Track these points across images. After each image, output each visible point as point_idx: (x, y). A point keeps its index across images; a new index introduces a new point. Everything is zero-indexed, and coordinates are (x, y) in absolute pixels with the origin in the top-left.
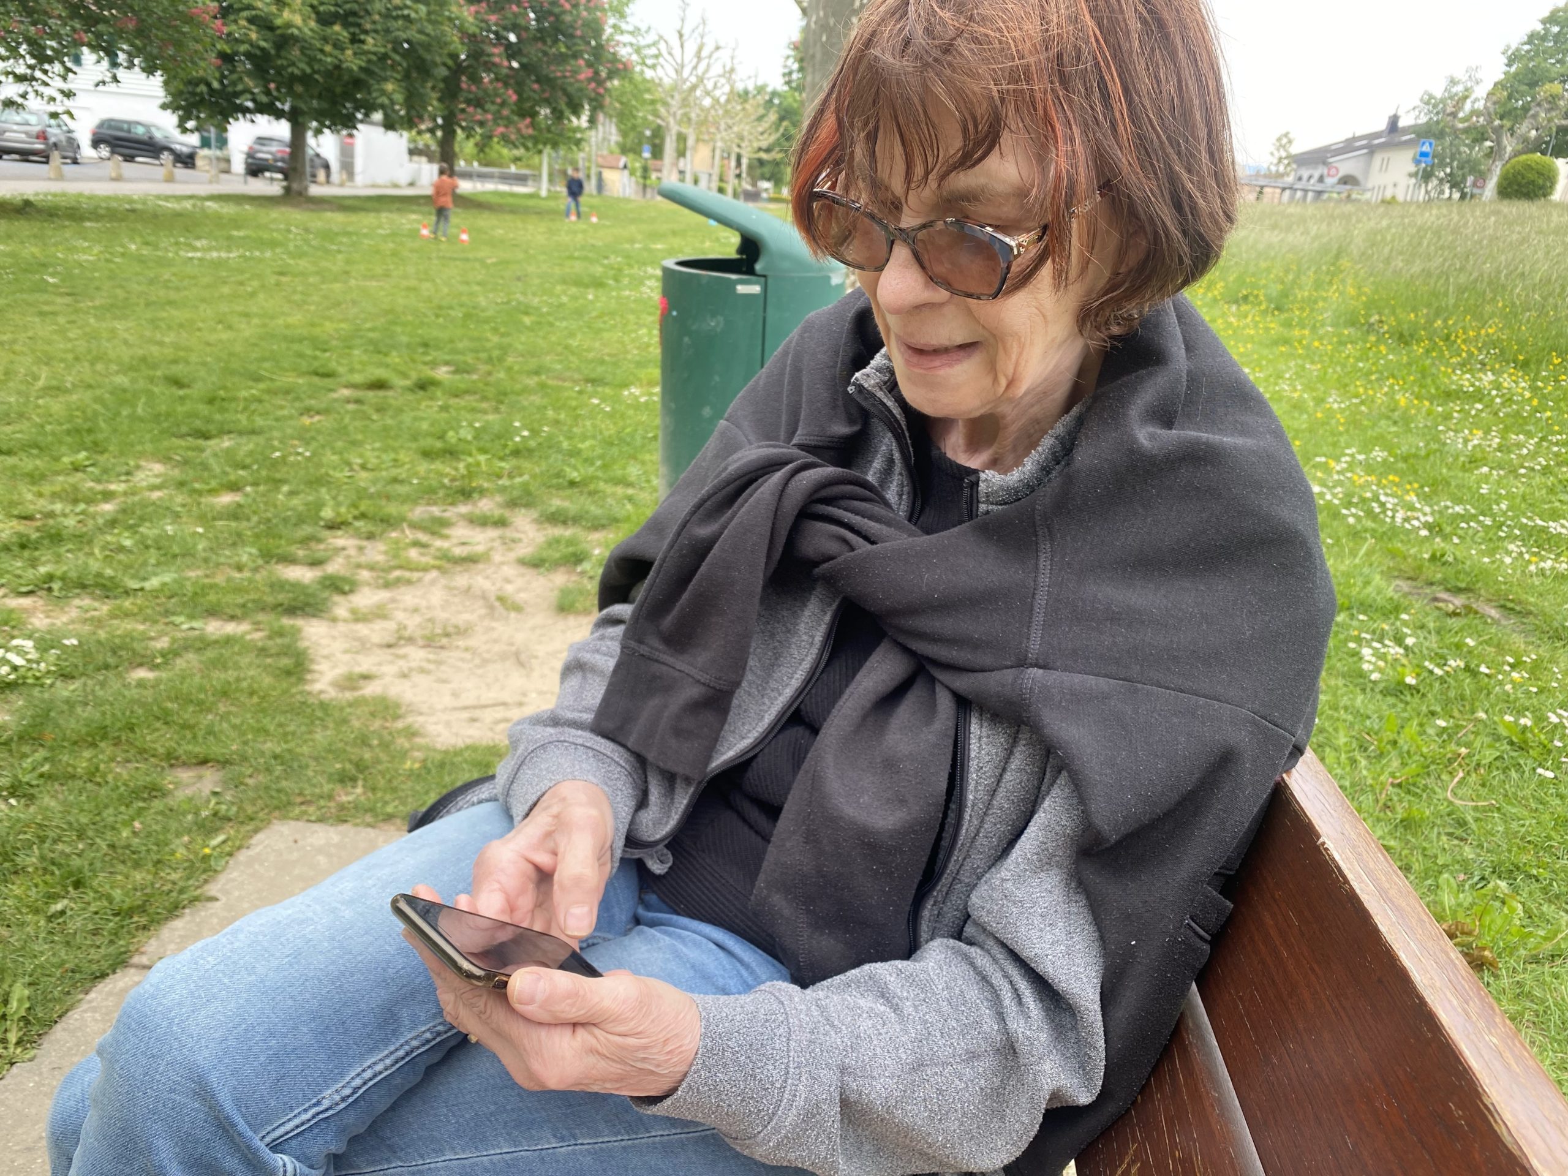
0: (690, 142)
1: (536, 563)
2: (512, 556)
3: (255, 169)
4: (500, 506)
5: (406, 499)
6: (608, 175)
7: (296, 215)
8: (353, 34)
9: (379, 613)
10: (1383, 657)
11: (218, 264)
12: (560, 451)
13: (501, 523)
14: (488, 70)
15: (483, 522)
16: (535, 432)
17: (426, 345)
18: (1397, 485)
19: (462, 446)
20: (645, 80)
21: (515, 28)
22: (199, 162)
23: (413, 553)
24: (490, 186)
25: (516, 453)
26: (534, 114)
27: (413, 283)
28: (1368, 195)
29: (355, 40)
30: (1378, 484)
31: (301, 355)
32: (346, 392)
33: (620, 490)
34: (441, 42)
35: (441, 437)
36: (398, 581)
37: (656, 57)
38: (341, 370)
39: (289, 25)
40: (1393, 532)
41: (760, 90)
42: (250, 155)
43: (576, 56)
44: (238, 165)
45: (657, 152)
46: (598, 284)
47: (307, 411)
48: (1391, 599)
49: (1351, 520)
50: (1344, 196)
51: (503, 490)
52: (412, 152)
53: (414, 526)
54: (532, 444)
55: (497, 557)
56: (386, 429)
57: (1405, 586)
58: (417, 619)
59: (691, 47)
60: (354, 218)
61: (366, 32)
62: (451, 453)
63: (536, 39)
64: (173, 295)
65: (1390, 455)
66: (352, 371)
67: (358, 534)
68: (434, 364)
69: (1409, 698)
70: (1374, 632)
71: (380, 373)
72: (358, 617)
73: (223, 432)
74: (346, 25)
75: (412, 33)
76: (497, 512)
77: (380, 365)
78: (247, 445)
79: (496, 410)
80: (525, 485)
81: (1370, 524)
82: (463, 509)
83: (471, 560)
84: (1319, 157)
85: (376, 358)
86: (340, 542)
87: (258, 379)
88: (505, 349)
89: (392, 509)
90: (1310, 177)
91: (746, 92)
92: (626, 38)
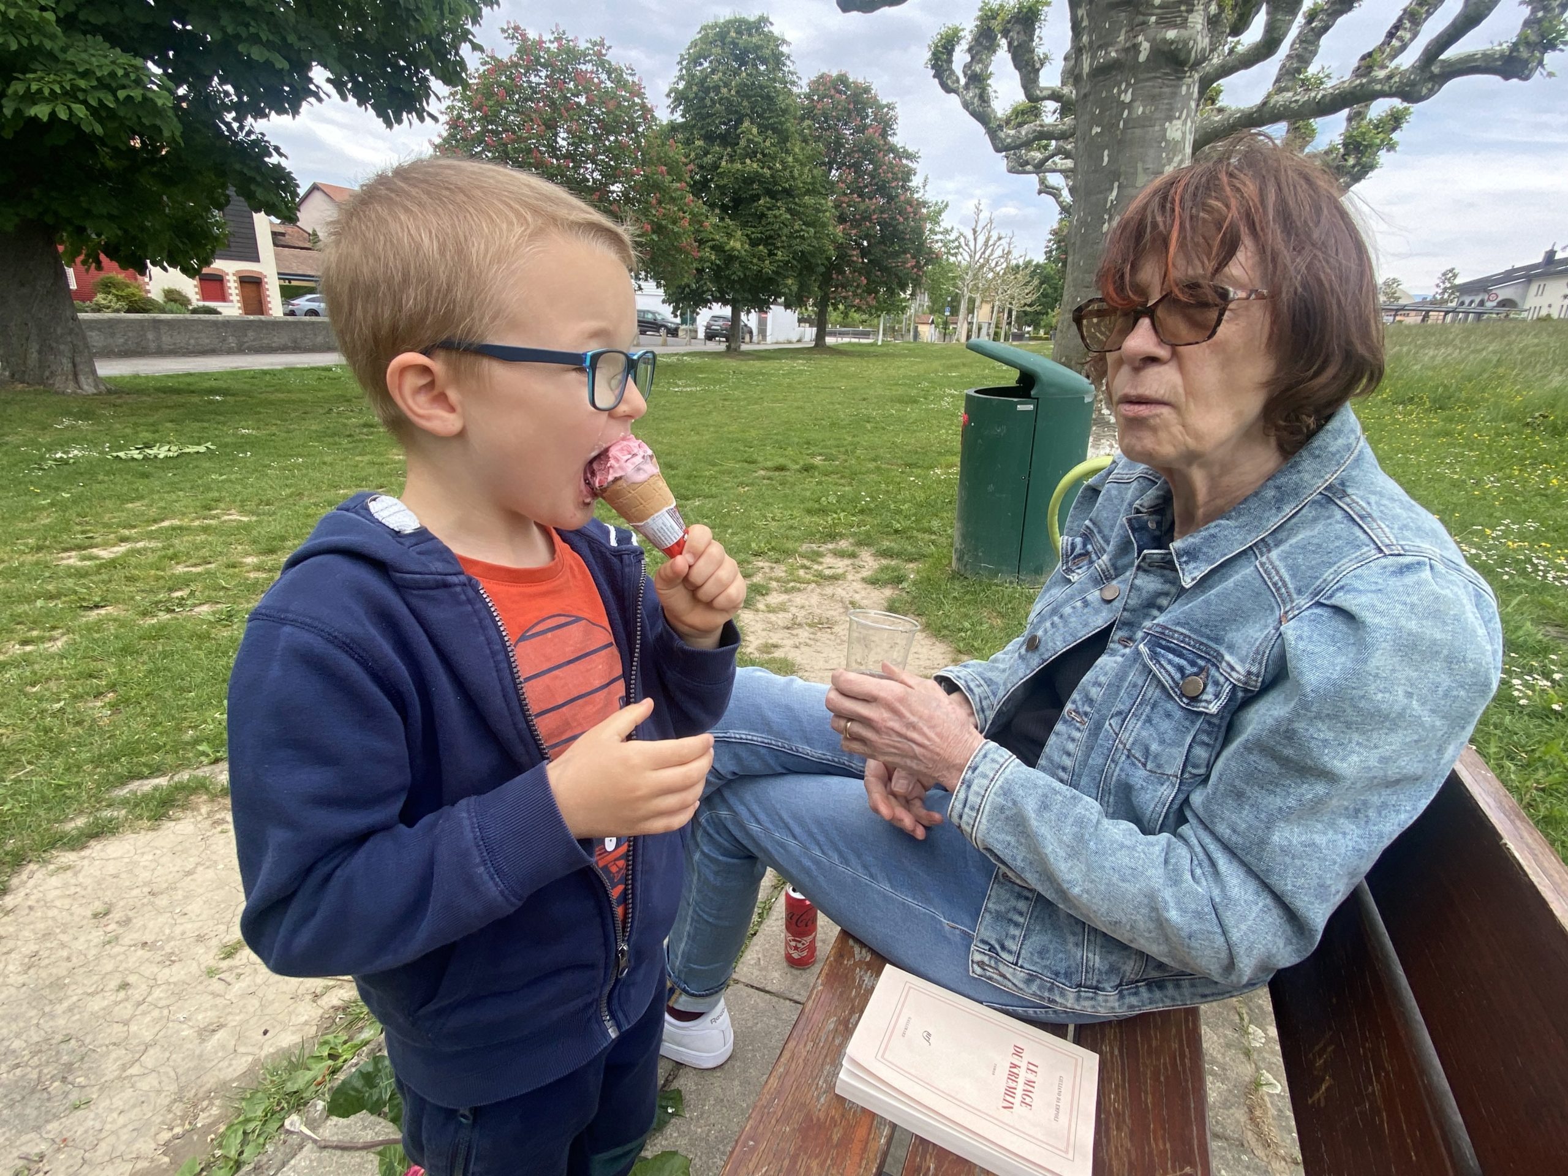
0: (977, 303)
1: (873, 582)
2: (860, 576)
3: (710, 336)
4: (852, 545)
5: (797, 539)
6: (921, 328)
7: (732, 363)
8: (770, 251)
9: (782, 608)
10: (1531, 687)
11: (691, 394)
12: (889, 510)
13: (853, 555)
14: (849, 266)
15: (840, 554)
16: (873, 499)
17: (808, 443)
18: (1548, 550)
19: (830, 507)
20: (949, 264)
21: (867, 237)
22: (680, 333)
23: (801, 572)
24: (846, 340)
25: (862, 512)
26: (877, 292)
27: (800, 404)
28: (1524, 315)
29: (771, 254)
30: (1531, 549)
31: (737, 450)
32: (762, 472)
33: (927, 536)
34: (822, 250)
35: (818, 501)
36: (793, 589)
37: (957, 248)
38: (760, 459)
39: (733, 249)
40: (1544, 587)
41: (1027, 264)
42: (708, 327)
43: (905, 252)
44: (701, 334)
45: (955, 311)
46: (914, 401)
47: (741, 484)
48: (1540, 641)
49: (1506, 577)
50: (1502, 316)
51: (854, 535)
52: (800, 321)
53: (802, 556)
54: (872, 505)
55: (850, 577)
56: (786, 496)
57: (1553, 631)
58: (803, 613)
59: (981, 239)
60: (766, 363)
61: (777, 248)
62: (823, 511)
63: (880, 243)
64: (667, 414)
65: (1542, 525)
66: (766, 460)
67: (770, 560)
68: (813, 455)
69: (1554, 721)
70: (1523, 667)
71: (782, 461)
72: (771, 610)
73: (696, 496)
74: (765, 246)
75: (805, 247)
76: (851, 549)
77: (782, 456)
78: (710, 504)
79: (850, 484)
80: (867, 532)
81: (1522, 581)
82: (830, 546)
83: (835, 578)
84: (1482, 286)
85: (780, 451)
86: (761, 564)
87: (714, 465)
88: (855, 445)
89: (790, 545)
90: (1472, 302)
91: (1018, 266)
92: (939, 237)
